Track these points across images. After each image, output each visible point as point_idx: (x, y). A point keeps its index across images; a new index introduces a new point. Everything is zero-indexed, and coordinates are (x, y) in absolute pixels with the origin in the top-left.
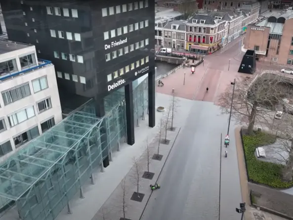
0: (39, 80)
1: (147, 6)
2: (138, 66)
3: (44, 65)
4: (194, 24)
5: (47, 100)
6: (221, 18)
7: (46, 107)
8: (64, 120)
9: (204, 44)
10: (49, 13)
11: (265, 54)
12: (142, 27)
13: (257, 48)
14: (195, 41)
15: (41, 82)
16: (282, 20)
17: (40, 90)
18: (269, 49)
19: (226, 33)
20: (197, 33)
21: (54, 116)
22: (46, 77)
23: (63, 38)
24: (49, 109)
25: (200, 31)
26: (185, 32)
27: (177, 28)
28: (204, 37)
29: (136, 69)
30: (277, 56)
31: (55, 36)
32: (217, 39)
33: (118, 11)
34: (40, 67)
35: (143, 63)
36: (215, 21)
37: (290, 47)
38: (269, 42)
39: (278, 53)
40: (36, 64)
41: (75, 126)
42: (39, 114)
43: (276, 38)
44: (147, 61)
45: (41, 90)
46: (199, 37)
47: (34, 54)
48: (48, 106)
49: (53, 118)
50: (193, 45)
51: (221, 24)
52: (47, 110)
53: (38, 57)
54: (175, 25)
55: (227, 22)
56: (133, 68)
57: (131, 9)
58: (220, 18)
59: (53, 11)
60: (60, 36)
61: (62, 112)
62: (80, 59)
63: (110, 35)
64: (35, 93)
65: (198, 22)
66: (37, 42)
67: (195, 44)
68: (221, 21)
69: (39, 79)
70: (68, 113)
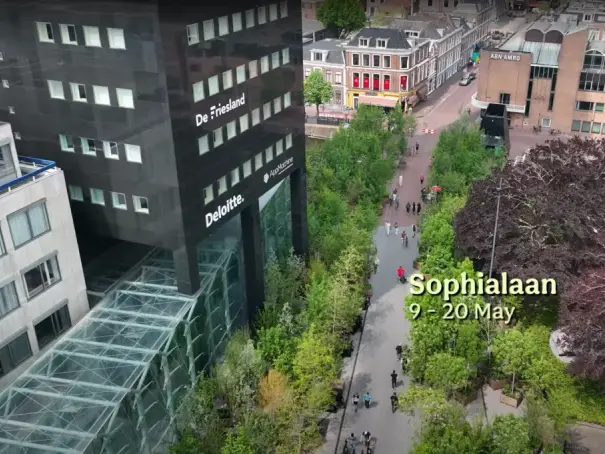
0: (27, 213)
1: (284, 15)
2: (269, 158)
3: (39, 172)
4: (362, 49)
5: (48, 262)
6: (419, 33)
7: (46, 280)
8: (92, 311)
9: (387, 93)
10: (44, 37)
11: (523, 111)
12: (276, 65)
13: (506, 98)
14: (366, 85)
15: (31, 217)
16: (556, 38)
17: (28, 237)
18: (532, 101)
19: (433, 67)
20: (372, 70)
21: (67, 301)
22: (43, 203)
23: (84, 100)
24: (53, 284)
25: (377, 63)
26: (343, 66)
27: (324, 57)
28: (387, 77)
29: (267, 168)
30: (550, 114)
31: (61, 97)
32: (416, 79)
33: (224, 30)
34: (27, 177)
35: (279, 151)
36: (410, 42)
37: (577, 95)
38: (531, 84)
39: (551, 107)
40: (15, 172)
41: (127, 324)
42: (29, 300)
43: (545, 76)
44: (289, 145)
45: (33, 238)
46: (376, 77)
47: (8, 145)
48: (52, 276)
49: (66, 307)
50: (362, 95)
51: (421, 48)
52: (48, 287)
53: (19, 153)
54: (318, 51)
55: (432, 41)
56: (259, 165)
57: (250, 24)
58: (416, 34)
59: (54, 32)
60: (77, 97)
61: (89, 288)
62: (134, 154)
63: (206, 90)
64: (16, 248)
65: (372, 44)
66: (12, 112)
67: (367, 93)
68: (421, 41)
69: (26, 211)
70: (102, 290)
